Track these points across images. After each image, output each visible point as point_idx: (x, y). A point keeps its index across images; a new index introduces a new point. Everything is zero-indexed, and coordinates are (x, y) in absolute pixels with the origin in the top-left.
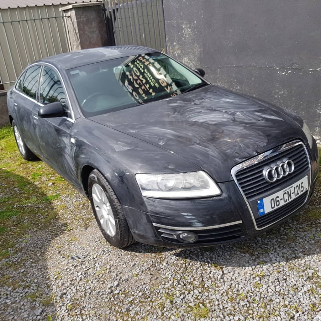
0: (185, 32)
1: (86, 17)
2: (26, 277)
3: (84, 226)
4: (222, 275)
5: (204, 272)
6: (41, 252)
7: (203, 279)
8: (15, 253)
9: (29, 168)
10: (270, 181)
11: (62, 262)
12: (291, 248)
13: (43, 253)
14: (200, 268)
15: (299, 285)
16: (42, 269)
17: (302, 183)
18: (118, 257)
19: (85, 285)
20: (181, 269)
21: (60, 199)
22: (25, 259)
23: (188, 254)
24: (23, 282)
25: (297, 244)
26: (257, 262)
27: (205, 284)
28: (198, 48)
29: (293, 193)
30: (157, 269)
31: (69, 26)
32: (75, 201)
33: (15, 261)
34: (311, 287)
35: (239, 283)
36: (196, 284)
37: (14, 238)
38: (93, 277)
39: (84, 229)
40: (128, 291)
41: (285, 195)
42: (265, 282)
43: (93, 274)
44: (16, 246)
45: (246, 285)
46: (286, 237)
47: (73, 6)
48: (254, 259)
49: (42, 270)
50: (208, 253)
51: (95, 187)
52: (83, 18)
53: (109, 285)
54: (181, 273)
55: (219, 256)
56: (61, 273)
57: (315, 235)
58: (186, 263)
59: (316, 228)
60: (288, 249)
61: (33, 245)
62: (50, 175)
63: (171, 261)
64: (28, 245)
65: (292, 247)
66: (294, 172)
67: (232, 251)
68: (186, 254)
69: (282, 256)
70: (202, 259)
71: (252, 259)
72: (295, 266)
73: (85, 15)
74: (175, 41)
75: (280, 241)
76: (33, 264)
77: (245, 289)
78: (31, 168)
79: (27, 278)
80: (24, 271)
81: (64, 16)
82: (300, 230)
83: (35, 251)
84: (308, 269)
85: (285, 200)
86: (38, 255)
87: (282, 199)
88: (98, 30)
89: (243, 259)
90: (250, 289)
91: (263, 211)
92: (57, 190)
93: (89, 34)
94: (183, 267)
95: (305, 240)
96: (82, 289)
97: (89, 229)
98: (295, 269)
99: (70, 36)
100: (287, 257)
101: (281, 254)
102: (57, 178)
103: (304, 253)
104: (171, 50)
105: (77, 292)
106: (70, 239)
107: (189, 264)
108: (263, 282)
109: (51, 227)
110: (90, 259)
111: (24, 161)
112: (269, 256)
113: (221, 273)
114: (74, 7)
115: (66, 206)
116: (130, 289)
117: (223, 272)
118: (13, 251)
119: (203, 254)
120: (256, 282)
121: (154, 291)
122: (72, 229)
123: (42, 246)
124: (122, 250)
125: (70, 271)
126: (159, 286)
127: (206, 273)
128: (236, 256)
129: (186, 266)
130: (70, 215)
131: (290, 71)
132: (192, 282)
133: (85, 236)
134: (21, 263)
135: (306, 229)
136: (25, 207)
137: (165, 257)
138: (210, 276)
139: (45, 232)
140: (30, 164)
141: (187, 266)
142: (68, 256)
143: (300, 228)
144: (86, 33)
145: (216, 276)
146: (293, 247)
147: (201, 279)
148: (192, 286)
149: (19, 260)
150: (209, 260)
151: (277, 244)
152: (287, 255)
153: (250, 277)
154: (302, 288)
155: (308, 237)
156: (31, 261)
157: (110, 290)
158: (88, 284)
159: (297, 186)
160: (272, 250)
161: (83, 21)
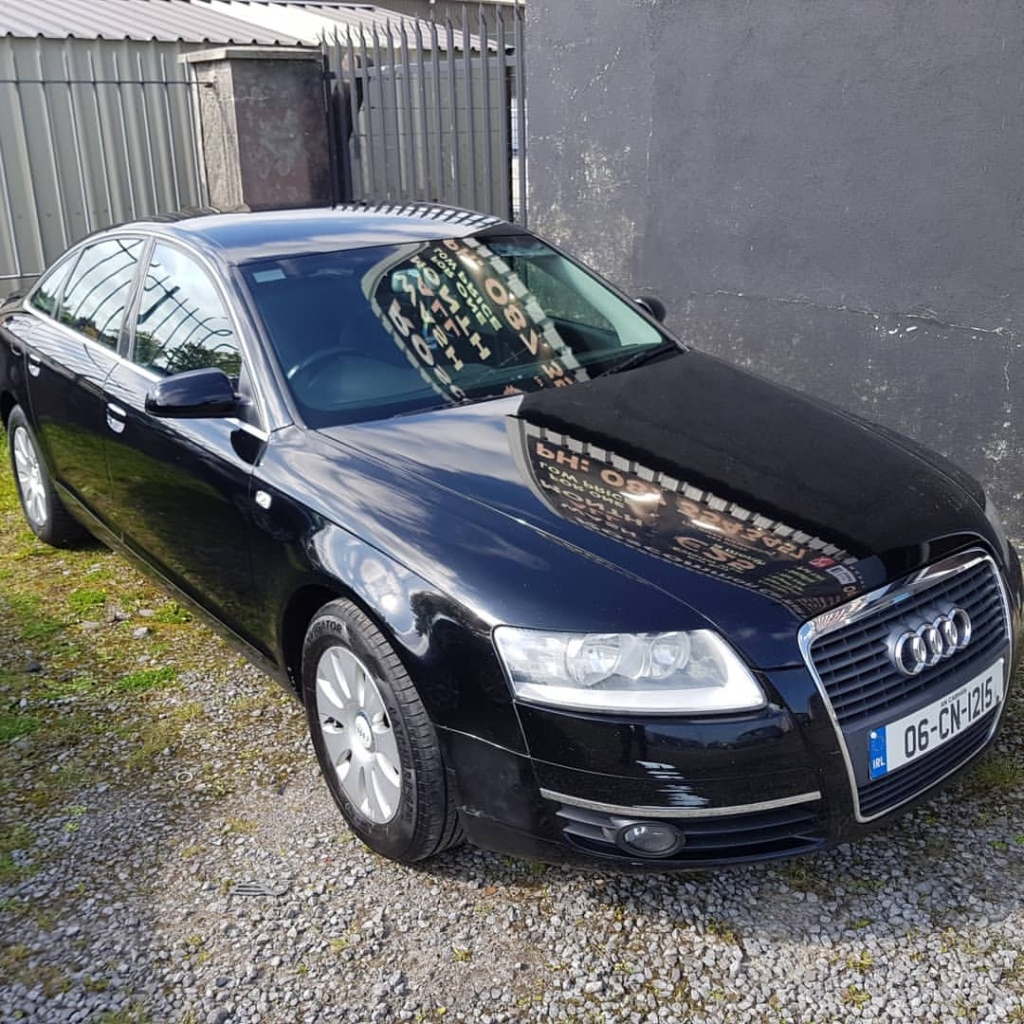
0: (590, 175)
1: (267, 92)
2: (85, 951)
3: (273, 782)
4: (742, 961)
5: (683, 950)
6: (133, 870)
7: (682, 972)
8: (37, 867)
9: (58, 571)
10: (906, 671)
11: (207, 903)
12: (943, 879)
13: (137, 870)
14: (669, 937)
15: (979, 997)
16: (139, 924)
17: (989, 680)
18: (397, 893)
19: (297, 986)
20: (611, 939)
21: (177, 685)
22: (77, 891)
23: (627, 890)
24: (78, 970)
25: (958, 865)
26: (845, 919)
27: (690, 988)
28: (629, 230)
29: (964, 711)
30: (530, 937)
31: (207, 114)
32: (231, 693)
33: (40, 894)
34: (1014, 1004)
35: (797, 987)
36: (663, 990)
37: (29, 814)
38: (320, 959)
39: (272, 792)
40: (443, 1010)
41: (944, 715)
42: (875, 985)
43: (319, 950)
44: (39, 842)
45: (820, 994)
46: (922, 843)
47: (227, 52)
48: (833, 909)
49: (140, 929)
50: (690, 887)
51: (333, 658)
52: (257, 96)
53: (376, 986)
54: (612, 951)
55: (724, 898)
56: (210, 943)
57: (1007, 840)
58: (623, 919)
59: (1009, 818)
60: (935, 883)
61: (99, 843)
62: (138, 602)
63: (575, 912)
64: (82, 840)
65: (944, 876)
66: (969, 647)
67: (762, 884)
68: (621, 889)
69: (918, 904)
70: (672, 905)
71: (829, 911)
72: (962, 936)
73: (262, 85)
74: (557, 201)
75: (905, 853)
76: (108, 910)
77: (819, 1008)
78: (66, 573)
79: (91, 956)
80: (79, 931)
81: (194, 79)
82: (963, 821)
83: (111, 863)
84: (999, 947)
85: (944, 731)
86: (122, 876)
87: (934, 729)
88: (300, 137)
89: (799, 909)
90: (833, 1009)
91: (882, 764)
92: (167, 652)
93: (271, 148)
94: (615, 932)
95: (981, 854)
96: (287, 998)
97: (289, 794)
98: (962, 946)
99: (207, 148)
100: (932, 906)
101: (913, 897)
102: (162, 614)
103: (982, 895)
104: (541, 226)
105: (269, 1010)
106: (227, 827)
107: (634, 922)
108: (870, 986)
109: (157, 781)
110: (303, 897)
111: (41, 546)
112: (881, 902)
113: (738, 953)
114: (231, 56)
115: (202, 713)
116: (450, 1001)
117: (744, 951)
118: (30, 861)
119: (676, 890)
120: (849, 987)
121: (531, 1011)
122: (233, 792)
123: (134, 846)
124: (411, 871)
125: (238, 936)
126: (542, 994)
127: (691, 952)
128: (777, 898)
129: (623, 928)
130: (220, 743)
131: (914, 328)
132: (647, 981)
133: (279, 815)
134: (64, 904)
135: (979, 818)
136: (56, 708)
137: (555, 897)
138: (704, 965)
139: (140, 798)
140: (63, 558)
141: (628, 929)
142: (228, 884)
143: (960, 814)
144: (263, 141)
145: (723, 964)
146: (947, 876)
147: (676, 973)
148: (650, 996)
149: (56, 893)
150: (697, 912)
151: (899, 864)
152: (934, 902)
153: (829, 969)
154: (990, 1007)
155: (988, 843)
156: (99, 896)
157: (383, 1005)
158: (305, 984)
159: (977, 690)
160: (887, 883)
161: (256, 102)
